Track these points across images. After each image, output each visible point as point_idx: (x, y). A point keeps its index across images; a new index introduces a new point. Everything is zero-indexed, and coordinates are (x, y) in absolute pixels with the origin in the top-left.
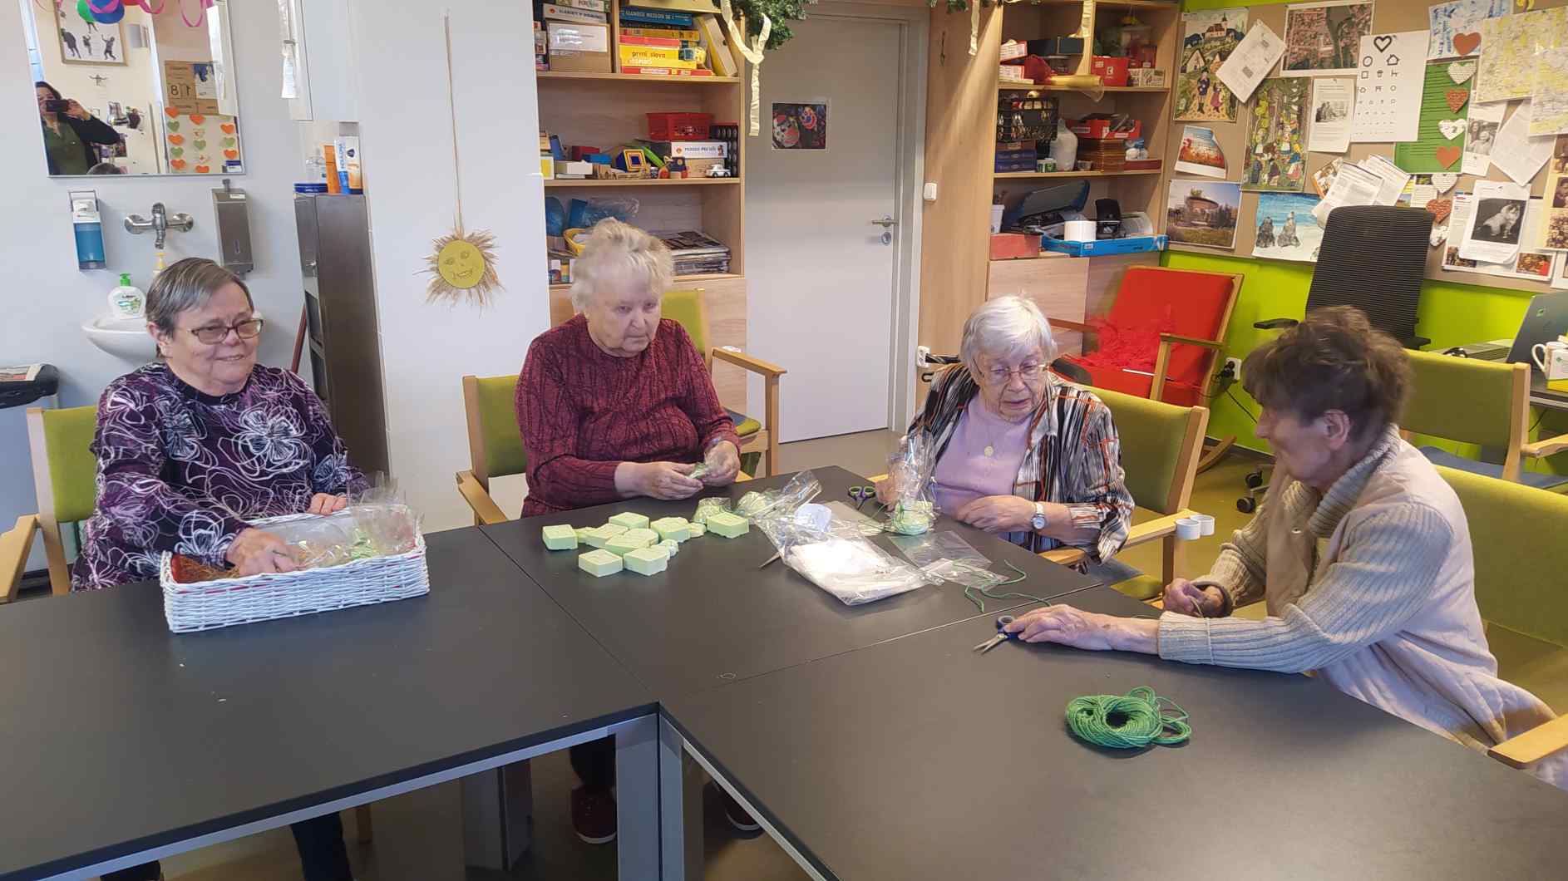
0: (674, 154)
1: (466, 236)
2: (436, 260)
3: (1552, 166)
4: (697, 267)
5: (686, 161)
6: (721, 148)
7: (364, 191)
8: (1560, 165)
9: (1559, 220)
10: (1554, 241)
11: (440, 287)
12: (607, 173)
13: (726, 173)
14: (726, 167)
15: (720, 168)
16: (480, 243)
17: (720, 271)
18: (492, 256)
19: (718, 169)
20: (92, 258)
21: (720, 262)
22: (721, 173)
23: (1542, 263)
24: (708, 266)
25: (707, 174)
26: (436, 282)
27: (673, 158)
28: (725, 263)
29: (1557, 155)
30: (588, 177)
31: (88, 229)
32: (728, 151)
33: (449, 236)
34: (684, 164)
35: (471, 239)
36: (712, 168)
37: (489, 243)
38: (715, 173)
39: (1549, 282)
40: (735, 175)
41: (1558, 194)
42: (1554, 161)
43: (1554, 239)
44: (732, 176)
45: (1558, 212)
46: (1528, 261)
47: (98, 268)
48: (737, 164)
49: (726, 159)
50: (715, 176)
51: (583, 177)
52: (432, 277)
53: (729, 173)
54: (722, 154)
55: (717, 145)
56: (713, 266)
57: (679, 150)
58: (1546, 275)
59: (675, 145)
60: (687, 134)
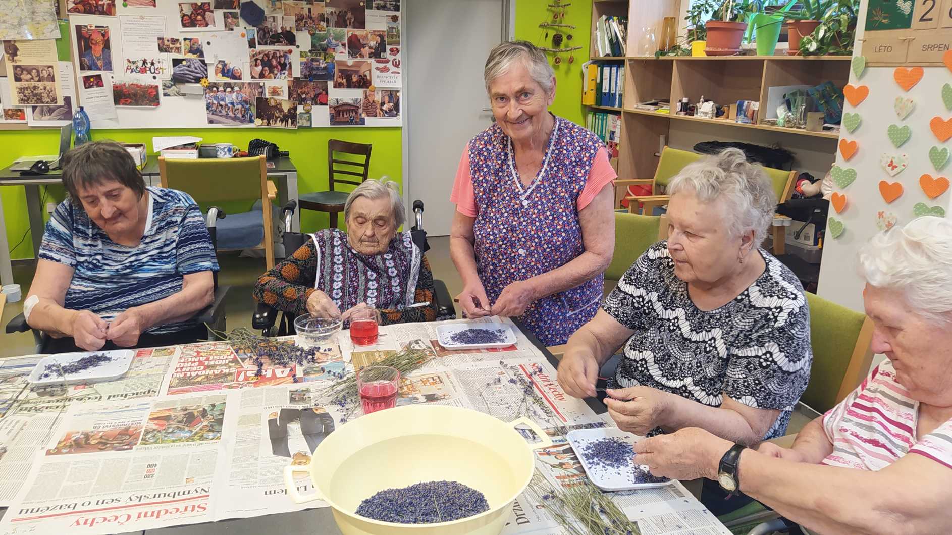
3: (6, 59)
8: (11, 58)
9: (21, 89)
10: (24, 100)
23: (19, 113)
29: (7, 52)
39: (27, 123)
41: (15, 74)
42: (6, 56)
43: (22, 100)
45: (18, 84)
46: (10, 112)
58: (24, 119)
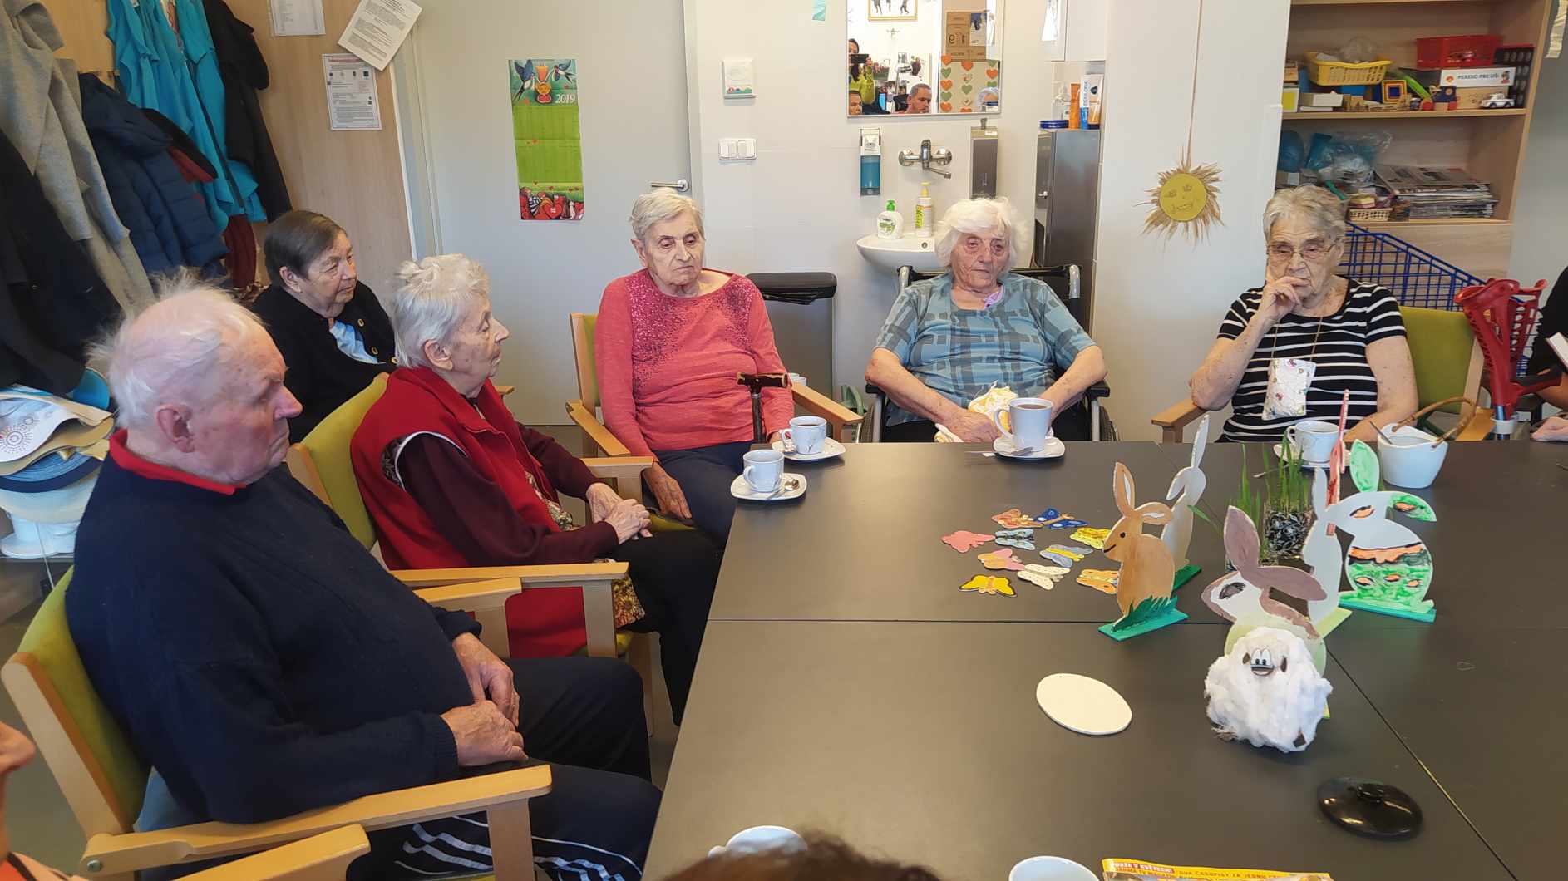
0: (1444, 83)
1: (1192, 169)
2: (1158, 193)
4: (1453, 210)
5: (1457, 91)
6: (1506, 75)
7: (1101, 127)
11: (1158, 219)
12: (1358, 104)
13: (1508, 103)
14: (1509, 97)
15: (1499, 98)
16: (1205, 177)
17: (1482, 215)
18: (1216, 190)
19: (1499, 100)
20: (871, 186)
21: (1484, 205)
22: (1501, 103)
24: (1467, 208)
25: (1482, 105)
26: (1156, 213)
27: (1441, 88)
28: (1489, 207)
30: (1335, 109)
31: (871, 161)
32: (1516, 78)
33: (1175, 169)
34: (1454, 93)
35: (1197, 172)
36: (1490, 98)
37: (1214, 176)
38: (1493, 104)
40: (1522, 106)
44: (1517, 106)
47: (874, 195)
48: (1525, 93)
49: (1510, 87)
50: (1493, 106)
51: (1331, 109)
52: (1154, 208)
53: (1512, 104)
54: (1506, 81)
55: (1502, 70)
56: (1474, 210)
57: (1450, 78)
59: (1445, 73)
60: (1464, 59)
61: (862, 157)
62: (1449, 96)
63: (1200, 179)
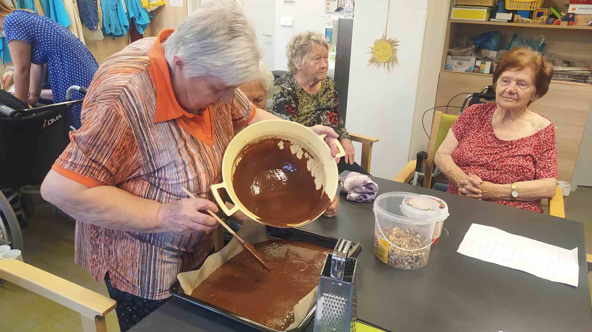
0: (570, 11)
1: (387, 39)
2: (373, 49)
5: (575, 16)
11: (373, 61)
12: (519, 20)
16: (393, 43)
17: (585, 82)
18: (397, 50)
21: (587, 77)
25: (589, 24)
27: (568, 14)
30: (509, 21)
31: (329, 30)
33: (380, 39)
34: (573, 17)
37: (396, 43)
52: (371, 55)
57: (574, 9)
59: (573, 6)
61: (326, 29)
62: (571, 19)
63: (390, 44)
